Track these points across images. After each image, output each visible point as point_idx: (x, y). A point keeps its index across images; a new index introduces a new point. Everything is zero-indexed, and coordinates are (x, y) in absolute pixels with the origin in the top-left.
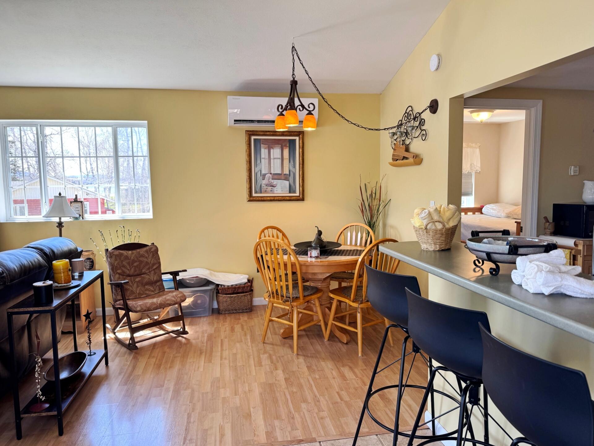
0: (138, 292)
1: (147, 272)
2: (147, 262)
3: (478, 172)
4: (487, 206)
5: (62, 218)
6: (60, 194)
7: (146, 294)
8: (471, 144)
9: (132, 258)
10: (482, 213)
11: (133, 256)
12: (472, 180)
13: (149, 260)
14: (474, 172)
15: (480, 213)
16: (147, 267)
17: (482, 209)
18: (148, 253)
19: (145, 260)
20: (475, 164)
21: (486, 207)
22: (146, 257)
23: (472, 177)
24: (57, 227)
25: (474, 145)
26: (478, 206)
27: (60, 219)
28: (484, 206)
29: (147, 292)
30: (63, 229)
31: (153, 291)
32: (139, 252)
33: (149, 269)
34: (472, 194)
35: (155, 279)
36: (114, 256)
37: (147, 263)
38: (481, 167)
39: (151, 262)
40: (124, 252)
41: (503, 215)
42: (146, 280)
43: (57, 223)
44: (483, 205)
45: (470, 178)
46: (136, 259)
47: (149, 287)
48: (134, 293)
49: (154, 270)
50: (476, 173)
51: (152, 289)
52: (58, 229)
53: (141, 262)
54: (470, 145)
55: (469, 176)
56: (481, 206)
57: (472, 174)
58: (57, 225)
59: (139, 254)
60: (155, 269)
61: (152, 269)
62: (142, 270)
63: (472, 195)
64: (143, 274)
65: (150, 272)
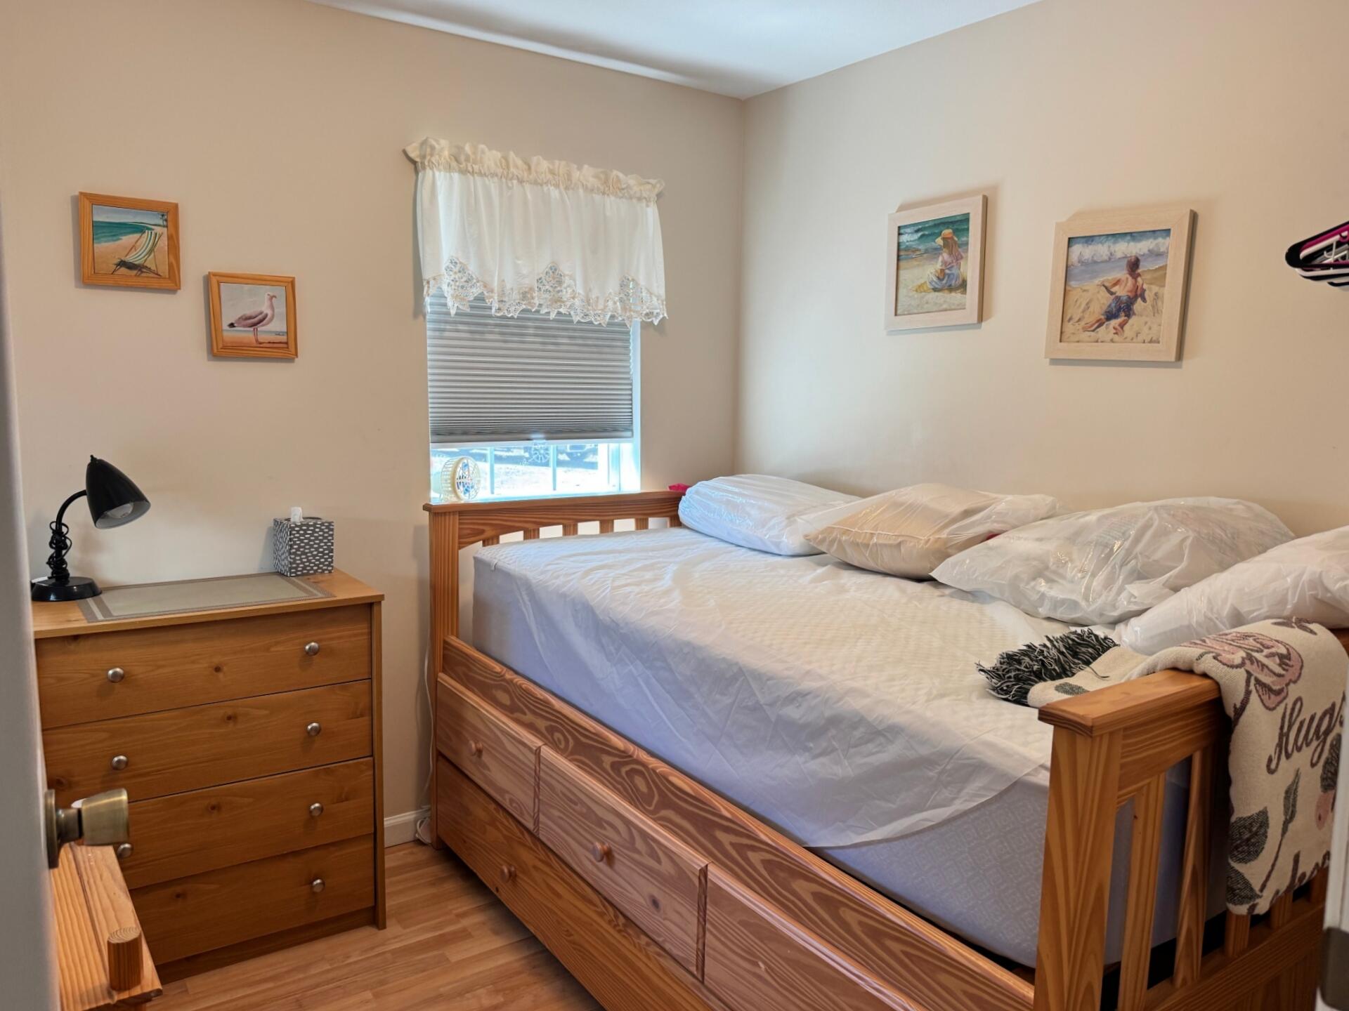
3: (656, 323)
4: (701, 487)
8: (621, 175)
10: (676, 522)
12: (628, 361)
14: (639, 320)
15: (667, 520)
17: (680, 499)
20: (642, 282)
21: (697, 492)
23: (627, 348)
25: (631, 181)
26: (658, 487)
28: (686, 488)
34: (629, 428)
38: (670, 301)
41: (792, 542)
44: (683, 482)
45: (623, 351)
50: (646, 326)
54: (619, 180)
55: (613, 339)
56: (670, 487)
57: (628, 333)
63: (632, 435)
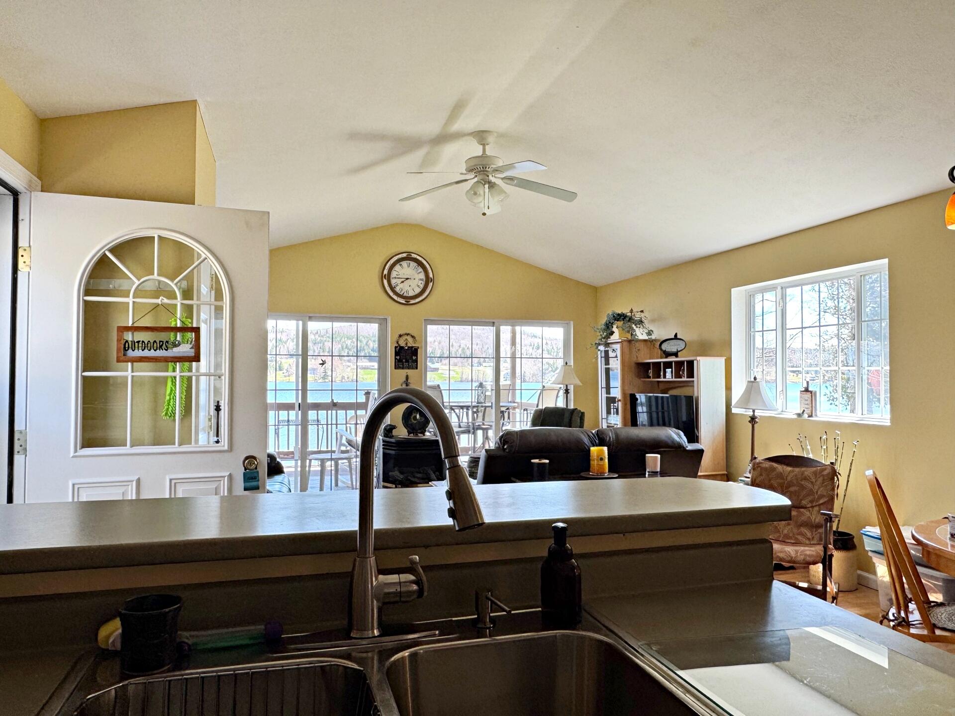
0: (785, 532)
1: (809, 506)
2: (811, 490)
5: (756, 411)
6: (755, 378)
7: (796, 539)
9: (789, 478)
11: (792, 475)
13: (816, 487)
16: (810, 498)
18: (816, 477)
19: (810, 485)
22: (812, 483)
24: (750, 422)
27: (754, 411)
29: (799, 537)
30: (756, 426)
31: (809, 539)
32: (803, 472)
33: (811, 502)
35: (817, 520)
36: (759, 468)
37: (811, 492)
39: (817, 492)
40: (779, 467)
42: (803, 518)
43: (750, 417)
46: (795, 482)
47: (805, 531)
48: (779, 532)
49: (819, 505)
51: (809, 534)
52: (750, 425)
53: (803, 487)
58: (750, 419)
59: (802, 475)
60: (822, 504)
61: (817, 504)
62: (801, 500)
64: (803, 508)
65: (812, 507)
